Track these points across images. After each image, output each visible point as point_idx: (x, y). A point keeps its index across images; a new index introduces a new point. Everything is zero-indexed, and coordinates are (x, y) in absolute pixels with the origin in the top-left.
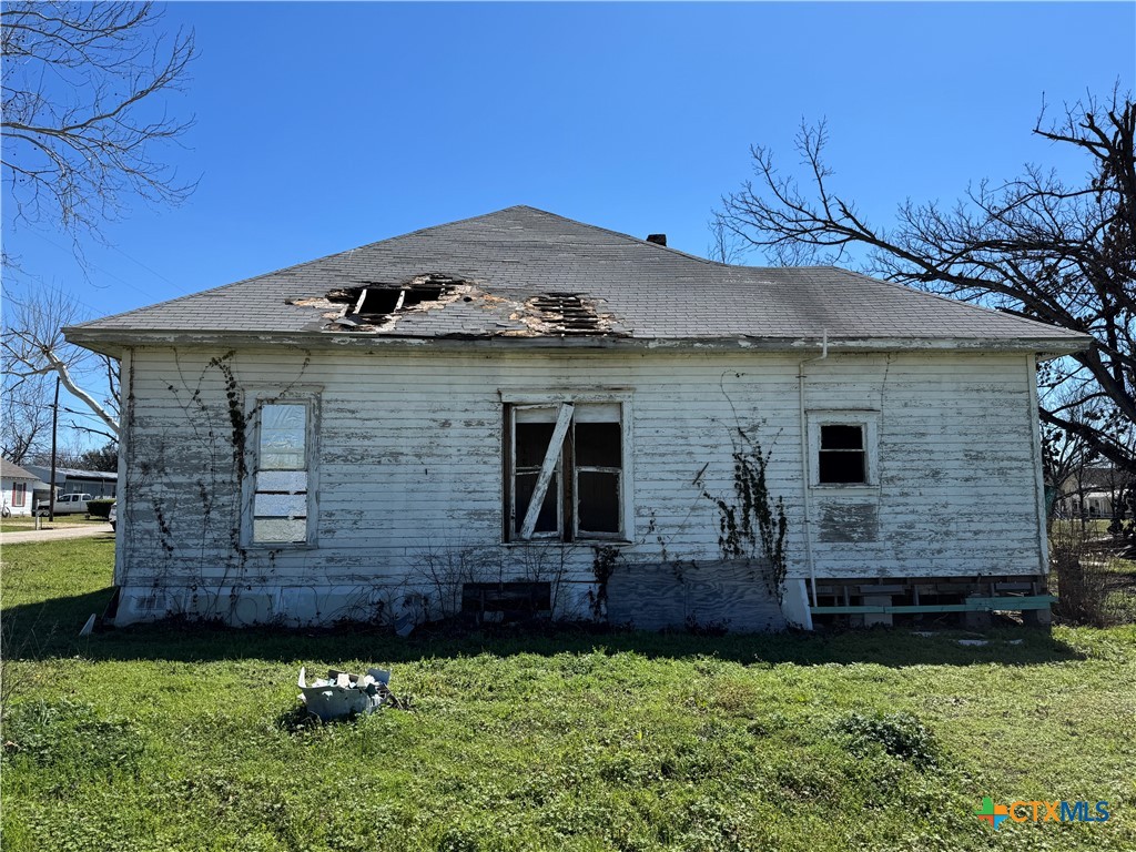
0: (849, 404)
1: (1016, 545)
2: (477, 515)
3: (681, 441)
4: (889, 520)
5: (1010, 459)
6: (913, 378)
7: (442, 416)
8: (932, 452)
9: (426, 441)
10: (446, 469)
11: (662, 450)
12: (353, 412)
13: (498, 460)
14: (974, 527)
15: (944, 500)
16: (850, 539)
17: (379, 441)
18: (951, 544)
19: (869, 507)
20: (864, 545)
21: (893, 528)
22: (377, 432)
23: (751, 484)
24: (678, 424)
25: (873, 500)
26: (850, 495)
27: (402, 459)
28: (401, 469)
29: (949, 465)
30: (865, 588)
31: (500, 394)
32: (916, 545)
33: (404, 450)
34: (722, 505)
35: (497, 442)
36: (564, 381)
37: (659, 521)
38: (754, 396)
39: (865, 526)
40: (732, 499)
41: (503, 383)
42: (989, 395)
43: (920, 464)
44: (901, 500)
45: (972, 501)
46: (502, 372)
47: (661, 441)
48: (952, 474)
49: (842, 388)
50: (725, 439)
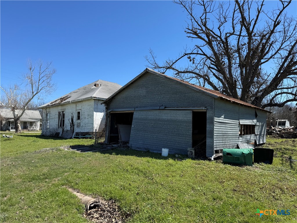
0: (79, 109)
1: (91, 128)
2: (57, 125)
4: (81, 124)
5: (91, 115)
6: (84, 104)
8: (85, 115)
11: (67, 116)
14: (88, 125)
15: (85, 121)
18: (86, 128)
19: (80, 123)
22: (52, 116)
23: (72, 120)
24: (68, 113)
26: (79, 121)
30: (79, 134)
31: (58, 110)
32: (83, 128)
35: (58, 116)
36: (62, 109)
37: (67, 125)
40: (71, 123)
42: (90, 106)
43: (84, 117)
44: (82, 122)
45: (88, 121)
46: (59, 108)
48: (87, 118)
49: (79, 107)
50: (71, 114)
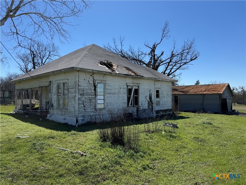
0: (158, 87)
1: (170, 105)
2: (124, 103)
3: (144, 92)
4: (161, 102)
5: (170, 95)
6: (163, 84)
7: (120, 87)
8: (164, 94)
9: (118, 91)
10: (121, 95)
11: (143, 93)
12: (110, 86)
13: (127, 94)
14: (167, 103)
15: (165, 100)
16: (158, 105)
17: (113, 91)
18: (165, 105)
19: (159, 101)
20: (159, 106)
21: (161, 104)
22: (112, 89)
23: (150, 98)
24: (144, 89)
25: (160, 100)
26: (158, 99)
27: (116, 94)
28: (115, 95)
29: (165, 95)
30: (159, 111)
31: (127, 83)
32: (163, 106)
33: (116, 92)
34: (148, 101)
35: (126, 91)
36: (133, 82)
37: (143, 103)
38: (151, 86)
39: (159, 103)
41: (127, 82)
42: (168, 87)
44: (162, 100)
45: (167, 100)
46: (127, 80)
47: (143, 92)
48: (166, 97)
49: (158, 85)
50: (148, 91)
